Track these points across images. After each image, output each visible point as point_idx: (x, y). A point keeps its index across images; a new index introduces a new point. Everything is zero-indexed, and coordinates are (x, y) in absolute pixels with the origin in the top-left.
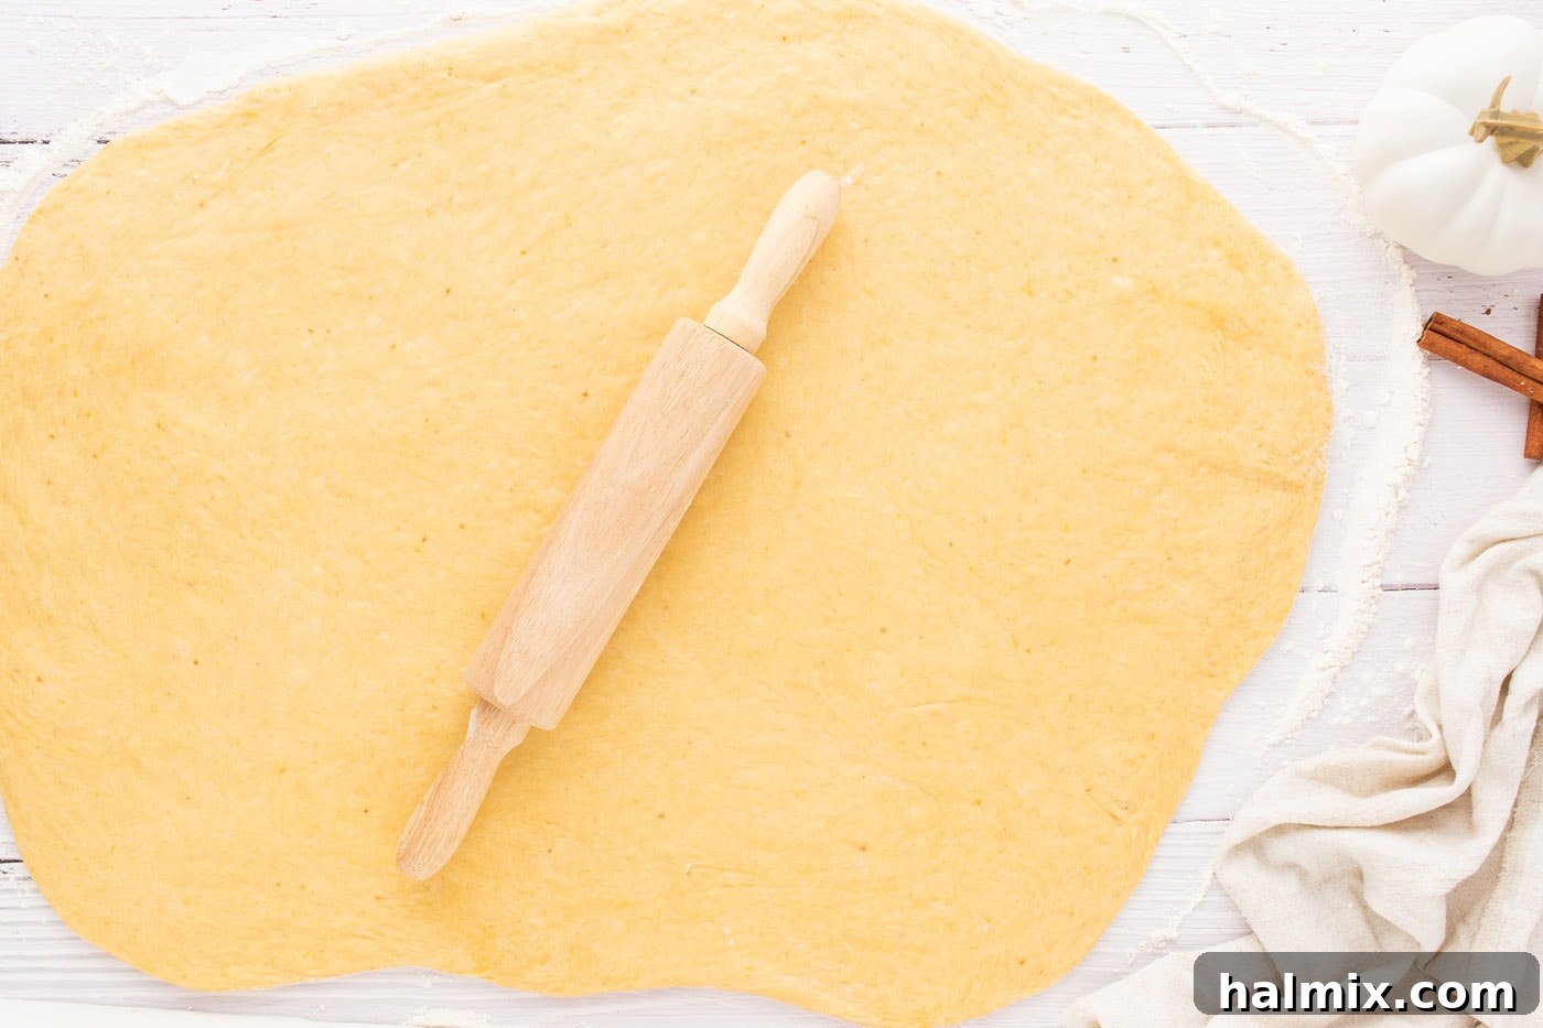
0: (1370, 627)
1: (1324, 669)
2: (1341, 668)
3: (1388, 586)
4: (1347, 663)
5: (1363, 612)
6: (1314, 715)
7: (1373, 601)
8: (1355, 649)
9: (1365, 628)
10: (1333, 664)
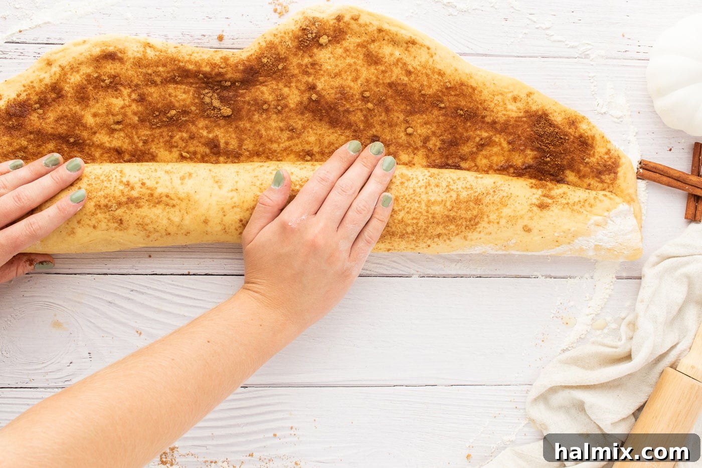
0: (610, 296)
1: (588, 315)
2: (596, 315)
3: (619, 277)
4: (599, 312)
5: (607, 289)
6: (582, 336)
7: (612, 284)
8: (603, 306)
9: (607, 296)
10: (592, 312)
